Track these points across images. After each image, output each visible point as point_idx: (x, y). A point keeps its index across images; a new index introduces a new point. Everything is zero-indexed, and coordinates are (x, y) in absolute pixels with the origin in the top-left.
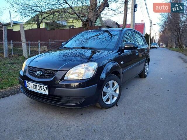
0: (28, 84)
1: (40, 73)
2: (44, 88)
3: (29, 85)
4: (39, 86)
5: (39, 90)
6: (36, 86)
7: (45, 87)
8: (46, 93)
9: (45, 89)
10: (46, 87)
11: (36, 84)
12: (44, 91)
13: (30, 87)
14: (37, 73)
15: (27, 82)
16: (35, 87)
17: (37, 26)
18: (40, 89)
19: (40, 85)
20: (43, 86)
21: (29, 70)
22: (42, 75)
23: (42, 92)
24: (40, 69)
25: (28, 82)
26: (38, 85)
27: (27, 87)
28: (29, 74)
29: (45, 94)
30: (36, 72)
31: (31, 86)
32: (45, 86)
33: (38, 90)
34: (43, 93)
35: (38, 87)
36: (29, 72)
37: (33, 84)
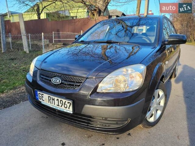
0: (40, 95)
1: (58, 80)
2: (66, 103)
3: (42, 97)
4: (58, 100)
5: (58, 105)
6: (54, 99)
7: (68, 103)
8: (70, 110)
9: (68, 105)
10: (70, 103)
11: (53, 97)
12: (66, 108)
13: (44, 101)
14: (54, 80)
15: (38, 92)
16: (51, 100)
17: (37, 16)
18: (60, 105)
19: (60, 99)
20: (64, 101)
21: (41, 74)
22: (62, 83)
23: (63, 109)
24: (58, 75)
25: (41, 93)
26: (56, 98)
27: (39, 100)
28: (41, 81)
29: (68, 112)
30: (52, 78)
31: (46, 99)
32: (67, 101)
33: (56, 105)
34: (65, 111)
35: (56, 102)
36: (40, 77)
37: (49, 97)
